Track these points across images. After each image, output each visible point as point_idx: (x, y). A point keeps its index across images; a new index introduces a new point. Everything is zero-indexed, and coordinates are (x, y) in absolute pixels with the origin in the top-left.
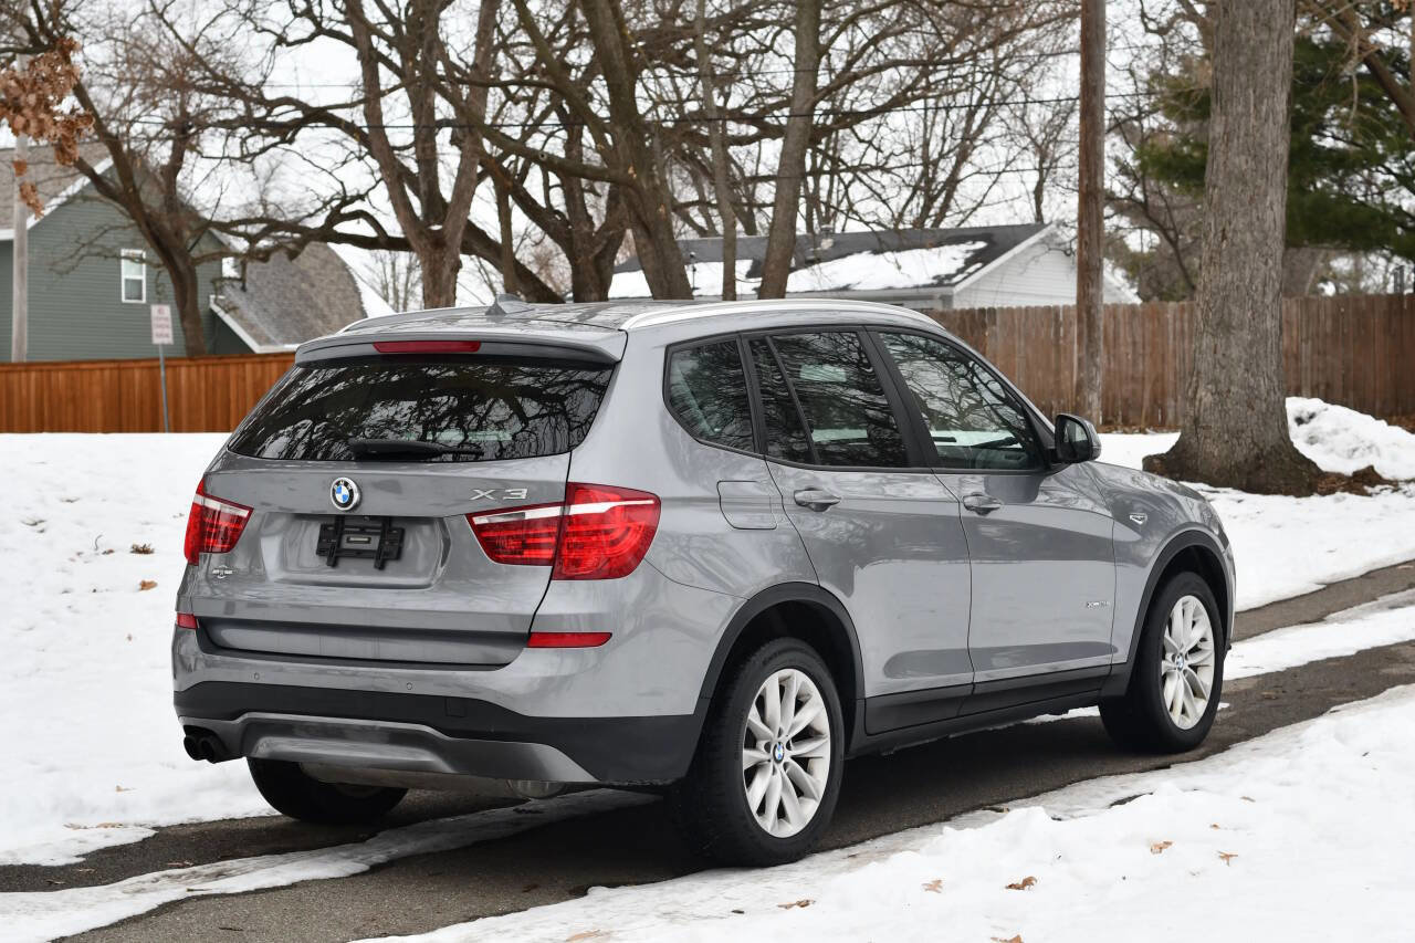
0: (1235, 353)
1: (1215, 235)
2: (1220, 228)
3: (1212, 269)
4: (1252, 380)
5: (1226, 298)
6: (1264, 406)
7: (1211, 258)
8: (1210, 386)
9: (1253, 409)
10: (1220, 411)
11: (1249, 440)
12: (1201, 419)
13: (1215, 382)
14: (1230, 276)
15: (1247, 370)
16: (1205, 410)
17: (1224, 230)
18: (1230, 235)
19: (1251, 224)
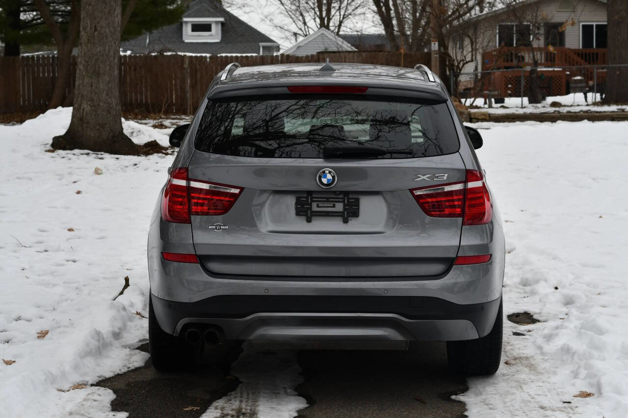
0: (101, 86)
1: (91, 28)
2: (94, 26)
3: (89, 45)
4: (109, 100)
5: (97, 60)
6: (115, 112)
7: (88, 40)
8: (89, 103)
9: (110, 113)
10: (95, 115)
11: (109, 129)
12: (84, 118)
13: (92, 100)
14: (99, 49)
15: (107, 95)
16: (87, 114)
17: (95, 26)
18: (99, 29)
19: (109, 23)
